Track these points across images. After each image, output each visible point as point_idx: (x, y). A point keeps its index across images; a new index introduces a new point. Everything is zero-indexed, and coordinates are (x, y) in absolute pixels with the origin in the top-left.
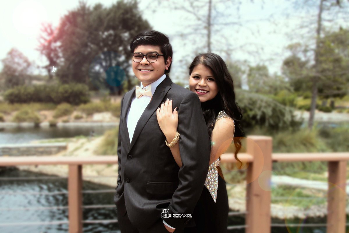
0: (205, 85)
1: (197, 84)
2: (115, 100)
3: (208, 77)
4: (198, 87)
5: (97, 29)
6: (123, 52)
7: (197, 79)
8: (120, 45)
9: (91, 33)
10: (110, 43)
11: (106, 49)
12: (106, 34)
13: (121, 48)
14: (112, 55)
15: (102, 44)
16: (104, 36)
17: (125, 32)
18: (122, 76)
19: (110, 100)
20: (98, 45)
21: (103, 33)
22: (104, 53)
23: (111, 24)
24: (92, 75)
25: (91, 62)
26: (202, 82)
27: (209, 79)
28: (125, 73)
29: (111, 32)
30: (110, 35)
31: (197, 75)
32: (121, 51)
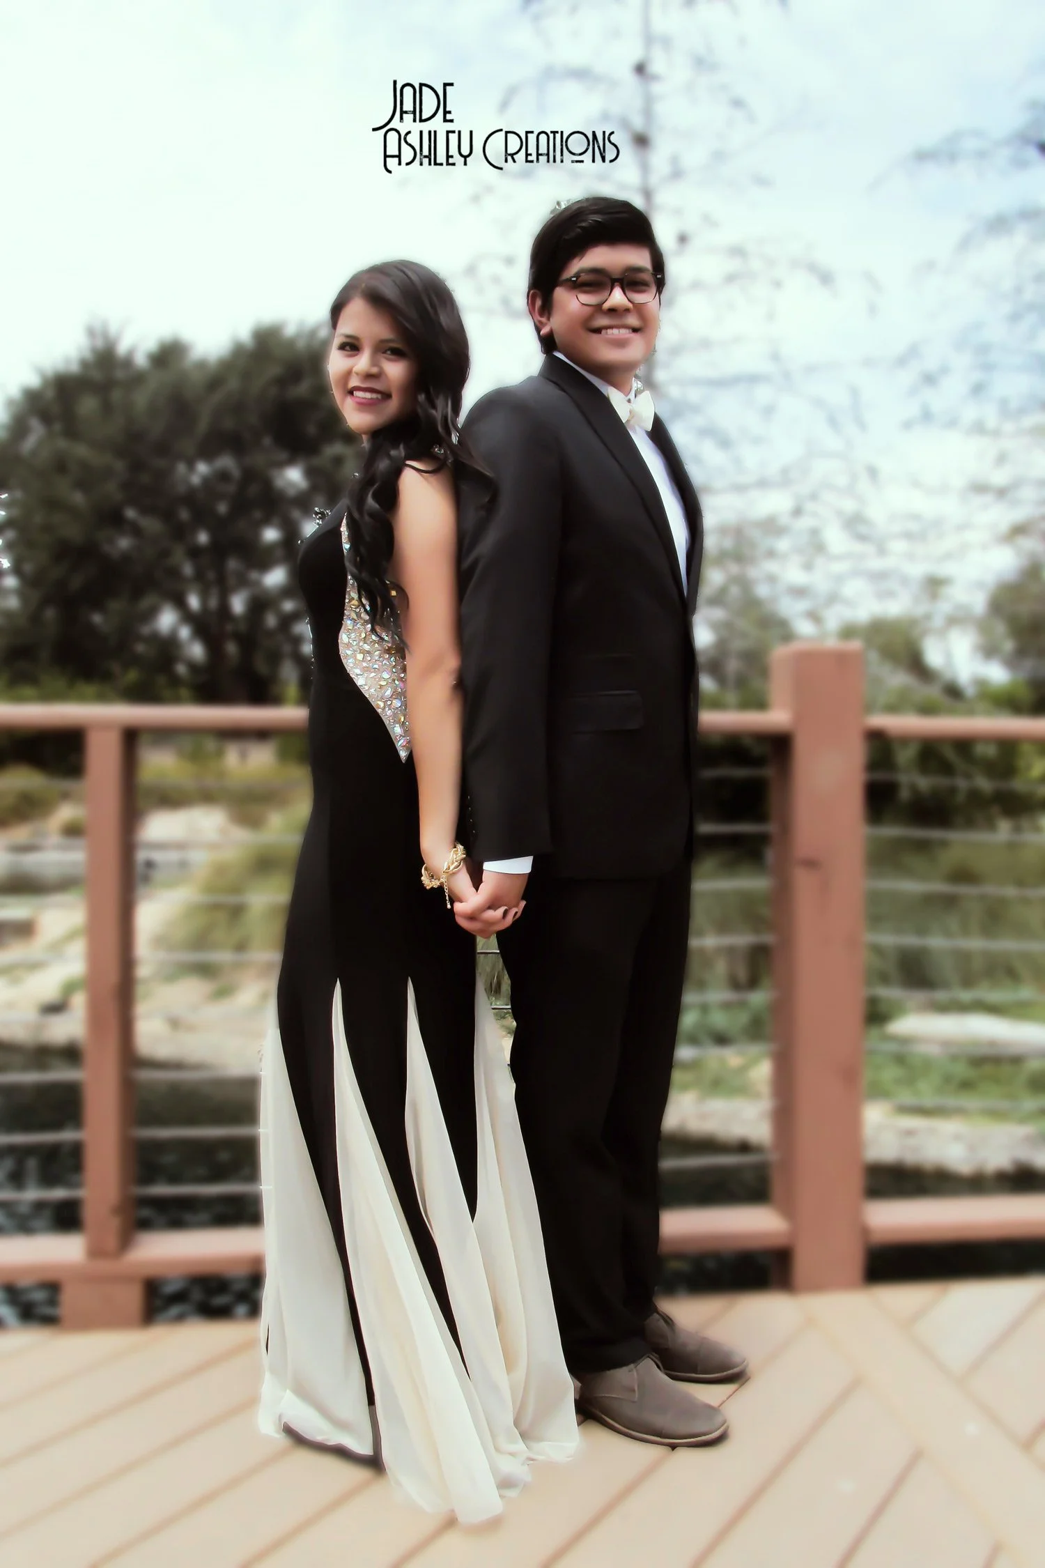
0: (375, 370)
1: (348, 374)
2: (243, 756)
3: (382, 341)
4: (354, 382)
5: (164, 448)
6: (279, 553)
7: (350, 353)
8: (266, 521)
9: (137, 466)
10: (222, 508)
11: (203, 538)
12: (202, 468)
13: (271, 535)
14: (233, 564)
15: (184, 515)
16: (195, 480)
17: (291, 462)
18: (275, 659)
19: (220, 754)
20: (168, 515)
21: (191, 465)
22: (195, 553)
23: (229, 424)
24: (140, 648)
25: (137, 593)
26: (362, 362)
27: (389, 352)
28: (287, 648)
29: (226, 462)
30: (223, 476)
31: (348, 336)
32: (272, 547)
